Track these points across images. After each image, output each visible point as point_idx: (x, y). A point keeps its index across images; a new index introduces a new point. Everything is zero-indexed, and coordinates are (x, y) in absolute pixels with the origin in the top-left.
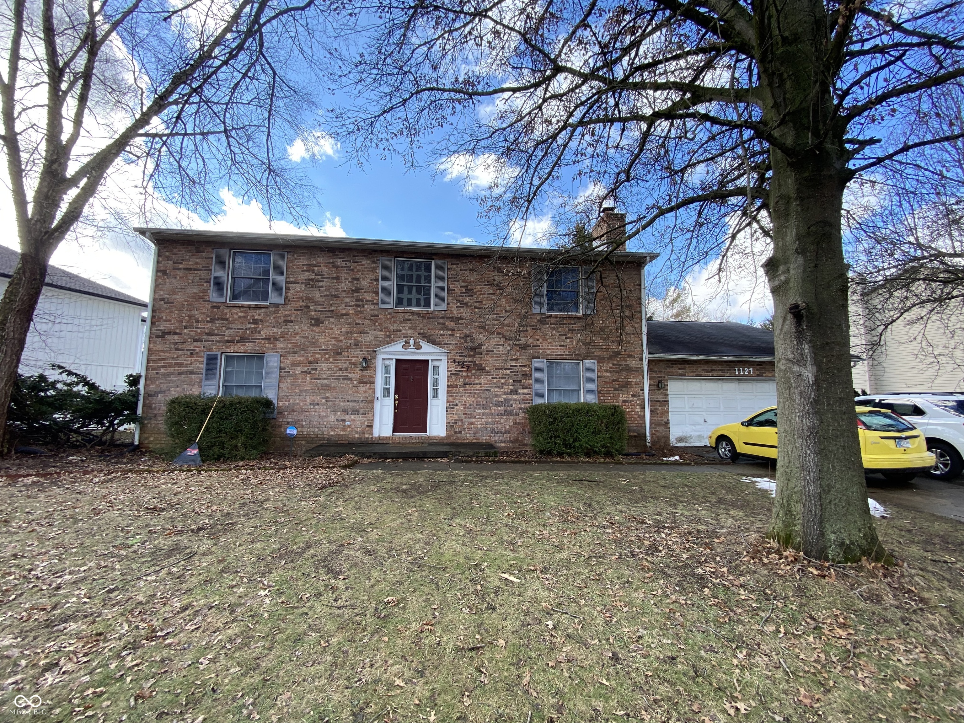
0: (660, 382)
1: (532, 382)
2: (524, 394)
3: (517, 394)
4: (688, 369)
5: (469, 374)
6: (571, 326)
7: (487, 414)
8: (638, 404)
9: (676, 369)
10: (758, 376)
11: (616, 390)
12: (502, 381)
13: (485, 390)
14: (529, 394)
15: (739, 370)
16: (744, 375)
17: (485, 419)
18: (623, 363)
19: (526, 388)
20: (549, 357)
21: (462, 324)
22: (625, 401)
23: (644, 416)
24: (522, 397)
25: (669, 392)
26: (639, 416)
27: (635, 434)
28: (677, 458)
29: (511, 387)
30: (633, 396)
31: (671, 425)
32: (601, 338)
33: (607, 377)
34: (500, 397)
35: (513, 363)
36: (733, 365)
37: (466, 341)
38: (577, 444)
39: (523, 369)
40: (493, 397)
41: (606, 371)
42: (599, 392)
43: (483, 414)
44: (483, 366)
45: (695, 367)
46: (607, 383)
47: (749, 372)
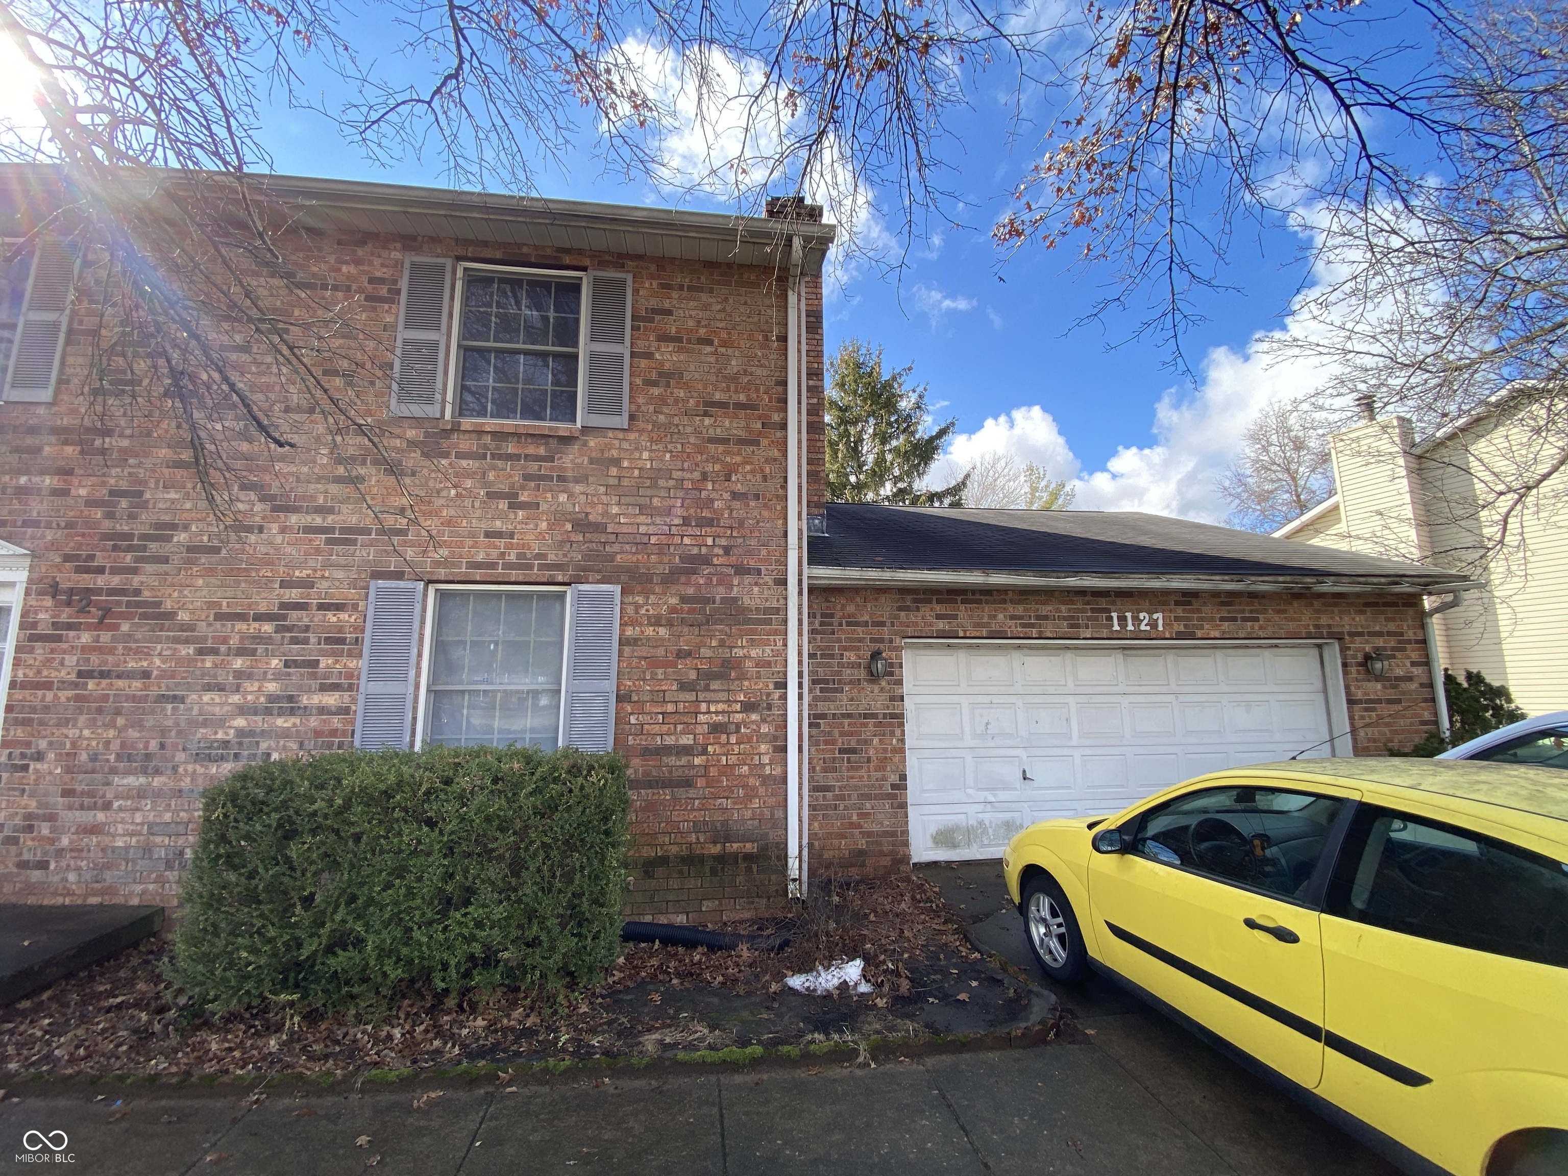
0: (876, 655)
1: (362, 664)
2: (322, 710)
3: (292, 712)
4: (964, 615)
5: (106, 637)
6: (533, 467)
7: (158, 794)
8: (761, 738)
9: (926, 618)
10: (1180, 636)
11: (684, 686)
12: (238, 663)
13: (162, 699)
14: (346, 711)
15: (1122, 619)
16: (1137, 635)
17: (147, 812)
18: (720, 592)
19: (336, 687)
20: (442, 573)
21: (103, 452)
22: (716, 729)
23: (784, 780)
24: (314, 722)
25: (907, 688)
26: (766, 780)
27: (750, 847)
28: (853, 971)
29: (272, 687)
30: (748, 707)
31: (913, 793)
32: (643, 509)
33: (658, 642)
34: (221, 723)
35: (293, 595)
36: (1103, 603)
37: (110, 516)
38: (341, 960)
39: (331, 617)
40: (194, 724)
41: (656, 621)
42: (621, 698)
43: (141, 793)
44: (168, 605)
45: (987, 609)
46: (654, 662)
47: (1153, 624)
